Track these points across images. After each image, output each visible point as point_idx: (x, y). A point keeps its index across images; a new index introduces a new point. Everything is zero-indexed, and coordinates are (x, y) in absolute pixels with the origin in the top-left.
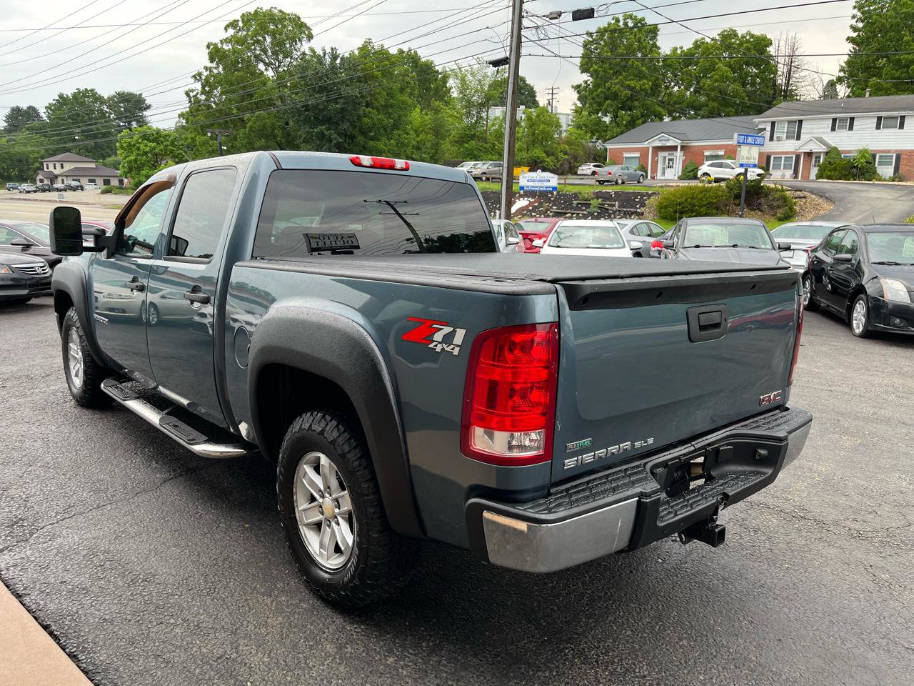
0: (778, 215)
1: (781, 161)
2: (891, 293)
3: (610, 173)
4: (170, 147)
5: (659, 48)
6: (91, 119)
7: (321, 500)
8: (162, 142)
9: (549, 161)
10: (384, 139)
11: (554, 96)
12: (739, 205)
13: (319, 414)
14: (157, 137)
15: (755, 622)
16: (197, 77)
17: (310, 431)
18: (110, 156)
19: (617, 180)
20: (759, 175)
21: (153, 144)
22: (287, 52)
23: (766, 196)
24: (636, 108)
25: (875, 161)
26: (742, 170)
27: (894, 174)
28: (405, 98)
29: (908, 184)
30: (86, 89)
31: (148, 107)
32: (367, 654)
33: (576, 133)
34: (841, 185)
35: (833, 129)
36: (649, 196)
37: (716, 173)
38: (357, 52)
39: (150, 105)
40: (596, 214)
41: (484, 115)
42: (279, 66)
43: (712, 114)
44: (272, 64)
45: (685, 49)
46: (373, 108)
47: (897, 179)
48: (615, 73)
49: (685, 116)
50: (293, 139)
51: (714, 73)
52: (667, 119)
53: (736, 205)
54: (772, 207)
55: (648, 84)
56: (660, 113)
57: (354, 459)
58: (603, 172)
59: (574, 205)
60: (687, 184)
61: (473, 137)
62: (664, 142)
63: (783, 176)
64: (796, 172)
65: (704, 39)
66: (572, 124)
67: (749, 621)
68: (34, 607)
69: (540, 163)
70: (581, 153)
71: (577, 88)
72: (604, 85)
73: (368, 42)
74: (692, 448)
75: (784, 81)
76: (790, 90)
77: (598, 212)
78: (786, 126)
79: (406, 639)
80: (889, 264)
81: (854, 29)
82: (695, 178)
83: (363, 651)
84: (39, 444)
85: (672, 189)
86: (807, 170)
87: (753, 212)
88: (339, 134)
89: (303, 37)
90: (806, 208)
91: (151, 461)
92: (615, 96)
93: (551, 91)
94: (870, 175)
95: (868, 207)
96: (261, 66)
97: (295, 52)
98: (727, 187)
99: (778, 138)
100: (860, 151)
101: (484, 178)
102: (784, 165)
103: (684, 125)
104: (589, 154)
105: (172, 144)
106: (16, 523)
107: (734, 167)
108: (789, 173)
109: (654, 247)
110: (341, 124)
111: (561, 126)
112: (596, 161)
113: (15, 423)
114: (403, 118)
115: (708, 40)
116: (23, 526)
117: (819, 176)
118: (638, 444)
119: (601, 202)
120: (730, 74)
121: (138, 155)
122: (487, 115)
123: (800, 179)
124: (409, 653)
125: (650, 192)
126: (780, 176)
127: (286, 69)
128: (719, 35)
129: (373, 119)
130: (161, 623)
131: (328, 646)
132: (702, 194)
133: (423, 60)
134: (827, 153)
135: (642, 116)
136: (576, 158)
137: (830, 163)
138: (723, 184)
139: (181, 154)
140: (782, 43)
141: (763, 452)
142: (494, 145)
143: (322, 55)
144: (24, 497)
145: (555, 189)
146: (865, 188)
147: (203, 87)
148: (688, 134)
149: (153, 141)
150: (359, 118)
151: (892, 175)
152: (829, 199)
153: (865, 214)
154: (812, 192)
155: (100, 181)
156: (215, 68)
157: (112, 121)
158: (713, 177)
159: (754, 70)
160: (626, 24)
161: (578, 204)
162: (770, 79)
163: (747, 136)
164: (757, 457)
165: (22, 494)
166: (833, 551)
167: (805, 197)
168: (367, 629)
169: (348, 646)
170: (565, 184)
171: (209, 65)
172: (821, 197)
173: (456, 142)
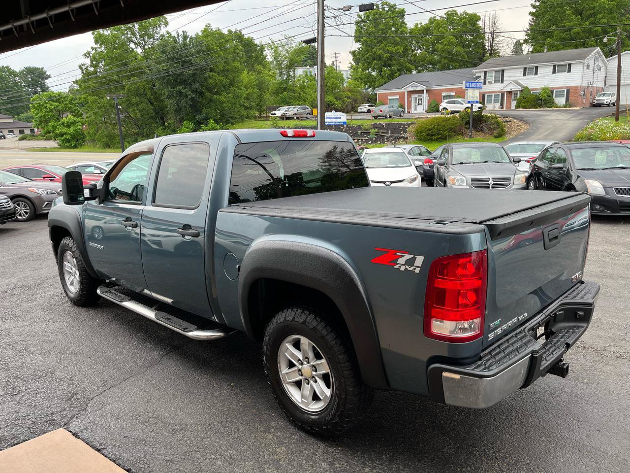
0: (495, 134)
1: (492, 98)
2: (592, 189)
3: (381, 111)
4: (69, 105)
5: (406, 24)
6: (7, 87)
7: (300, 367)
8: (63, 102)
9: (338, 104)
10: (224, 93)
11: (337, 59)
12: (469, 128)
13: (299, 310)
14: (59, 98)
15: (580, 420)
16: (87, 55)
17: (293, 322)
18: (23, 113)
19: (386, 115)
20: (479, 108)
21: (57, 104)
22: (150, 34)
23: (486, 121)
24: (393, 65)
25: (553, 95)
26: (469, 105)
27: (566, 102)
28: (237, 64)
29: (575, 108)
30: (3, 66)
31: (49, 77)
32: (350, 467)
33: (353, 83)
34: (532, 112)
35: (525, 75)
36: (409, 125)
37: (451, 107)
38: (200, 34)
39: (49, 76)
40: (374, 139)
41: (291, 74)
42: (145, 44)
43: (444, 68)
44: (140, 43)
45: (423, 24)
46: (215, 72)
47: (568, 106)
48: (378, 42)
49: (427, 70)
50: (159, 96)
51: (443, 40)
52: (414, 72)
53: (467, 128)
54: (490, 129)
55: (401, 49)
56: (410, 68)
57: (331, 340)
58: (376, 110)
59: (359, 134)
60: (433, 116)
61: (285, 89)
62: (415, 88)
63: (494, 107)
64: (502, 104)
65: (435, 17)
66: (351, 77)
67: (577, 420)
68: (113, 457)
69: (332, 105)
70: (359, 97)
71: (353, 53)
72: (372, 51)
73: (208, 26)
74: (544, 316)
75: (489, 43)
76: (494, 49)
77: (375, 138)
78: (494, 74)
79: (371, 455)
80: (588, 169)
81: (534, 7)
82: (437, 111)
83: (347, 465)
84: (60, 337)
85: (424, 120)
86: (509, 103)
87: (478, 133)
88: (192, 91)
89: (161, 24)
90: (512, 128)
91: (145, 343)
92: (380, 58)
93: (334, 55)
94: (551, 105)
95: (551, 126)
96: (132, 45)
97: (156, 35)
98: (460, 117)
99: (489, 82)
100: (543, 89)
101: (295, 118)
102: (494, 100)
103: (426, 75)
104: (364, 98)
105: (70, 103)
106: (72, 397)
107: (463, 103)
108: (498, 106)
109: (426, 163)
110: (193, 84)
111: (344, 80)
112: (369, 102)
113: (34, 322)
114: (236, 78)
115: (438, 18)
116: (78, 399)
117: (518, 107)
118: (520, 318)
119: (377, 131)
120: (454, 40)
121: (46, 112)
122: (294, 74)
123: (505, 109)
124: (376, 463)
125: (409, 122)
126: (492, 108)
127: (150, 47)
128: (445, 14)
129: (215, 80)
130: (206, 459)
131: (323, 464)
132: (444, 123)
133: (246, 37)
134: (521, 91)
135: (398, 70)
136: (356, 101)
137: (524, 97)
138: (457, 115)
139: (77, 109)
140: (487, 18)
141: (581, 313)
142: (300, 94)
143: (176, 36)
144: (68, 377)
145: (345, 123)
146: (548, 113)
147: (92, 62)
148: (430, 82)
149: (56, 102)
150: (206, 80)
151: (565, 104)
152: (526, 122)
153: (549, 131)
154: (514, 118)
155: (17, 131)
156: (99, 48)
157: (23, 88)
158: (450, 110)
159: (470, 37)
160: (383, 9)
161: (362, 133)
162: (481, 43)
163: (471, 82)
164: (578, 317)
165: (66, 375)
166: (609, 368)
167: (510, 121)
168: (343, 450)
169: (335, 463)
170: (351, 119)
171: (95, 46)
172: (521, 121)
173: (274, 93)
